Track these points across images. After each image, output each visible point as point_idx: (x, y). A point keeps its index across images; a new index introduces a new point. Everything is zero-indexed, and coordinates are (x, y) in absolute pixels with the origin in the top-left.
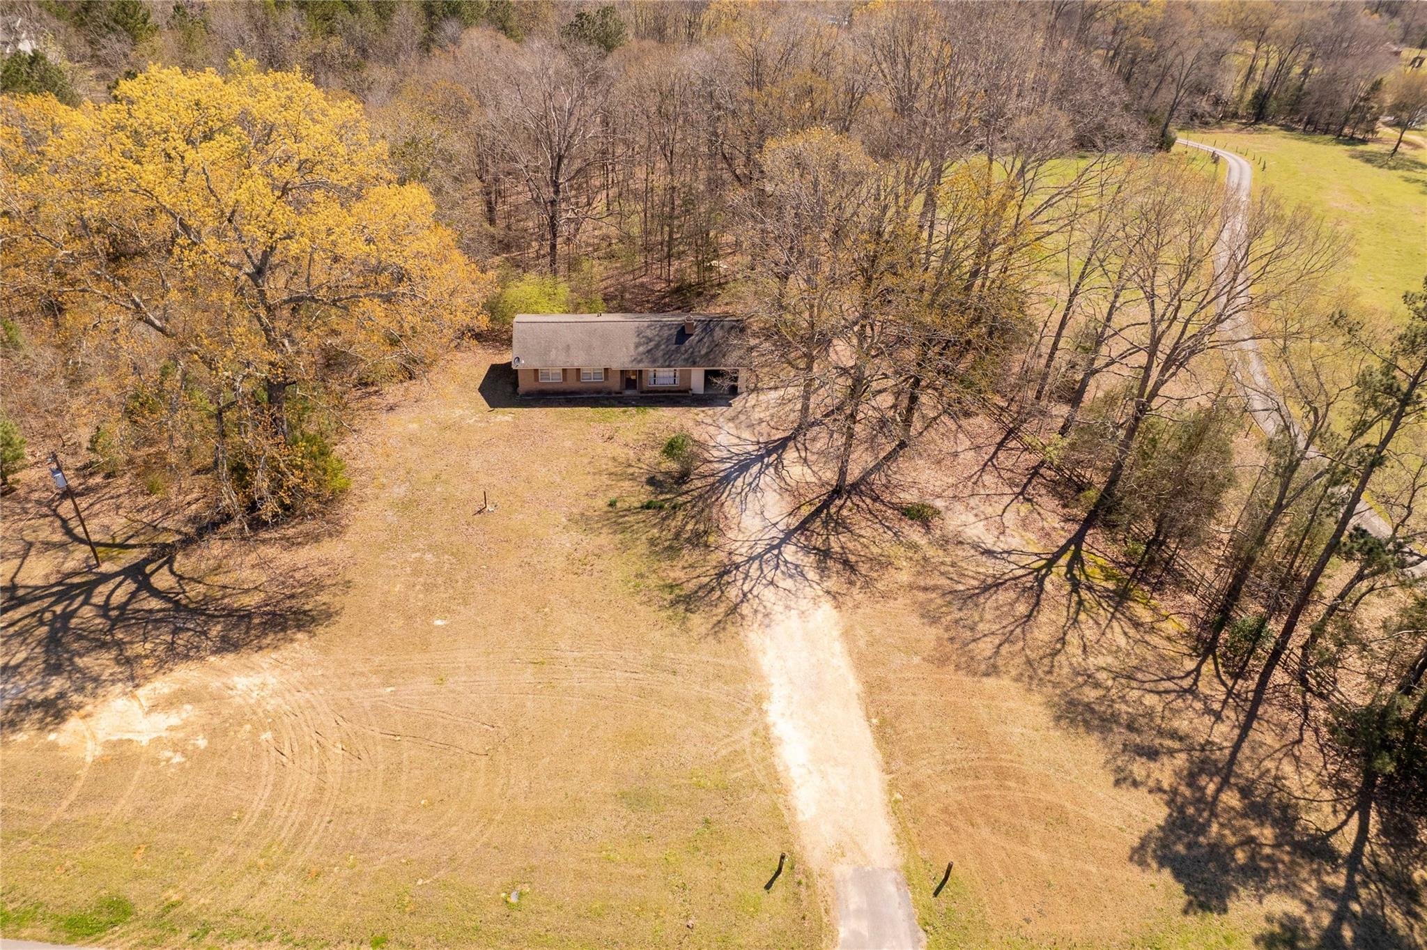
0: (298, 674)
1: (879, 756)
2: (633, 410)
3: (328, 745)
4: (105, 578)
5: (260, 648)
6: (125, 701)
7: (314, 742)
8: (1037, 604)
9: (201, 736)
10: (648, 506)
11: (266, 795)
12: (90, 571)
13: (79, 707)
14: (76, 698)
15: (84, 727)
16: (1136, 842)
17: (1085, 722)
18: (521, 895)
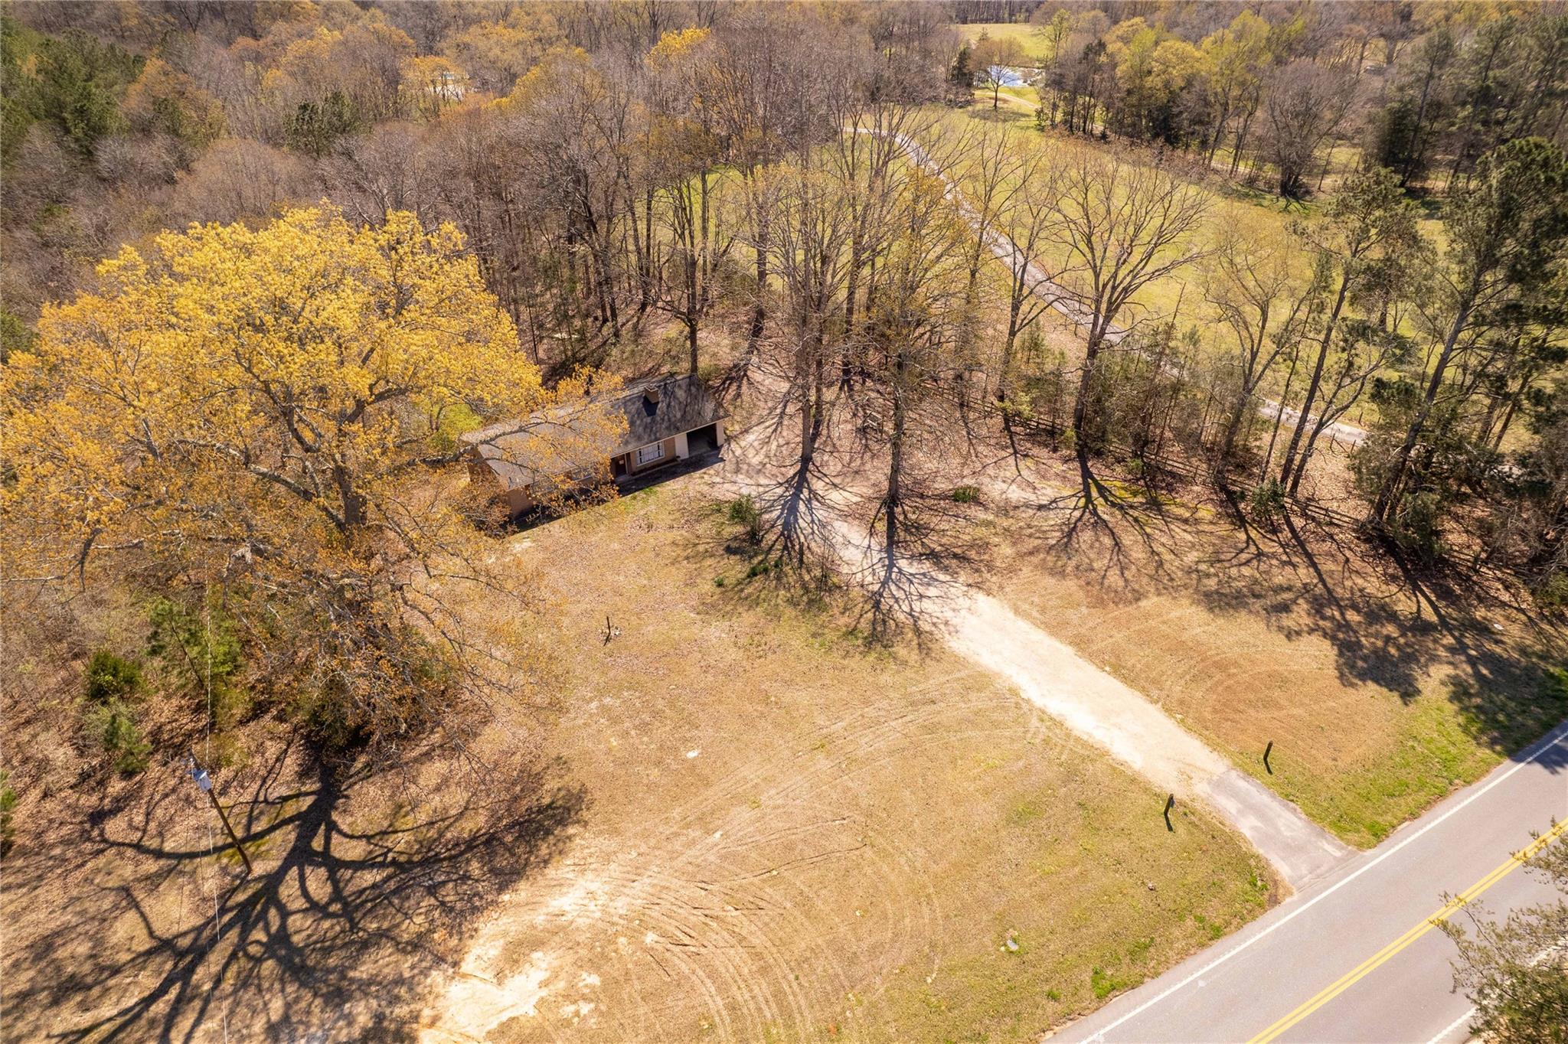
0: (613, 866)
1: (1137, 693)
2: (640, 494)
3: (717, 912)
4: (274, 880)
5: (546, 862)
6: (461, 986)
7: (703, 919)
8: (1113, 534)
9: (585, 975)
10: (753, 573)
11: (713, 989)
12: (244, 882)
13: (415, 1018)
14: (401, 1011)
15: (444, 1035)
16: (1336, 673)
17: (1227, 604)
18: (1015, 941)
